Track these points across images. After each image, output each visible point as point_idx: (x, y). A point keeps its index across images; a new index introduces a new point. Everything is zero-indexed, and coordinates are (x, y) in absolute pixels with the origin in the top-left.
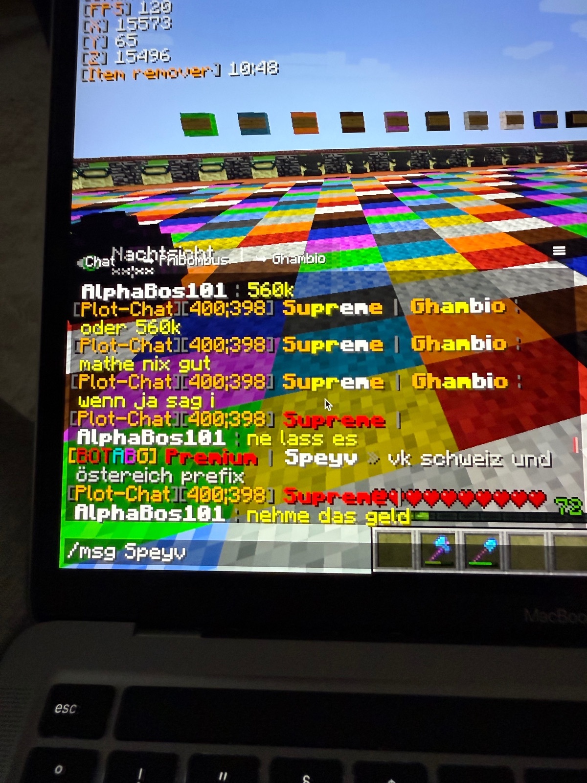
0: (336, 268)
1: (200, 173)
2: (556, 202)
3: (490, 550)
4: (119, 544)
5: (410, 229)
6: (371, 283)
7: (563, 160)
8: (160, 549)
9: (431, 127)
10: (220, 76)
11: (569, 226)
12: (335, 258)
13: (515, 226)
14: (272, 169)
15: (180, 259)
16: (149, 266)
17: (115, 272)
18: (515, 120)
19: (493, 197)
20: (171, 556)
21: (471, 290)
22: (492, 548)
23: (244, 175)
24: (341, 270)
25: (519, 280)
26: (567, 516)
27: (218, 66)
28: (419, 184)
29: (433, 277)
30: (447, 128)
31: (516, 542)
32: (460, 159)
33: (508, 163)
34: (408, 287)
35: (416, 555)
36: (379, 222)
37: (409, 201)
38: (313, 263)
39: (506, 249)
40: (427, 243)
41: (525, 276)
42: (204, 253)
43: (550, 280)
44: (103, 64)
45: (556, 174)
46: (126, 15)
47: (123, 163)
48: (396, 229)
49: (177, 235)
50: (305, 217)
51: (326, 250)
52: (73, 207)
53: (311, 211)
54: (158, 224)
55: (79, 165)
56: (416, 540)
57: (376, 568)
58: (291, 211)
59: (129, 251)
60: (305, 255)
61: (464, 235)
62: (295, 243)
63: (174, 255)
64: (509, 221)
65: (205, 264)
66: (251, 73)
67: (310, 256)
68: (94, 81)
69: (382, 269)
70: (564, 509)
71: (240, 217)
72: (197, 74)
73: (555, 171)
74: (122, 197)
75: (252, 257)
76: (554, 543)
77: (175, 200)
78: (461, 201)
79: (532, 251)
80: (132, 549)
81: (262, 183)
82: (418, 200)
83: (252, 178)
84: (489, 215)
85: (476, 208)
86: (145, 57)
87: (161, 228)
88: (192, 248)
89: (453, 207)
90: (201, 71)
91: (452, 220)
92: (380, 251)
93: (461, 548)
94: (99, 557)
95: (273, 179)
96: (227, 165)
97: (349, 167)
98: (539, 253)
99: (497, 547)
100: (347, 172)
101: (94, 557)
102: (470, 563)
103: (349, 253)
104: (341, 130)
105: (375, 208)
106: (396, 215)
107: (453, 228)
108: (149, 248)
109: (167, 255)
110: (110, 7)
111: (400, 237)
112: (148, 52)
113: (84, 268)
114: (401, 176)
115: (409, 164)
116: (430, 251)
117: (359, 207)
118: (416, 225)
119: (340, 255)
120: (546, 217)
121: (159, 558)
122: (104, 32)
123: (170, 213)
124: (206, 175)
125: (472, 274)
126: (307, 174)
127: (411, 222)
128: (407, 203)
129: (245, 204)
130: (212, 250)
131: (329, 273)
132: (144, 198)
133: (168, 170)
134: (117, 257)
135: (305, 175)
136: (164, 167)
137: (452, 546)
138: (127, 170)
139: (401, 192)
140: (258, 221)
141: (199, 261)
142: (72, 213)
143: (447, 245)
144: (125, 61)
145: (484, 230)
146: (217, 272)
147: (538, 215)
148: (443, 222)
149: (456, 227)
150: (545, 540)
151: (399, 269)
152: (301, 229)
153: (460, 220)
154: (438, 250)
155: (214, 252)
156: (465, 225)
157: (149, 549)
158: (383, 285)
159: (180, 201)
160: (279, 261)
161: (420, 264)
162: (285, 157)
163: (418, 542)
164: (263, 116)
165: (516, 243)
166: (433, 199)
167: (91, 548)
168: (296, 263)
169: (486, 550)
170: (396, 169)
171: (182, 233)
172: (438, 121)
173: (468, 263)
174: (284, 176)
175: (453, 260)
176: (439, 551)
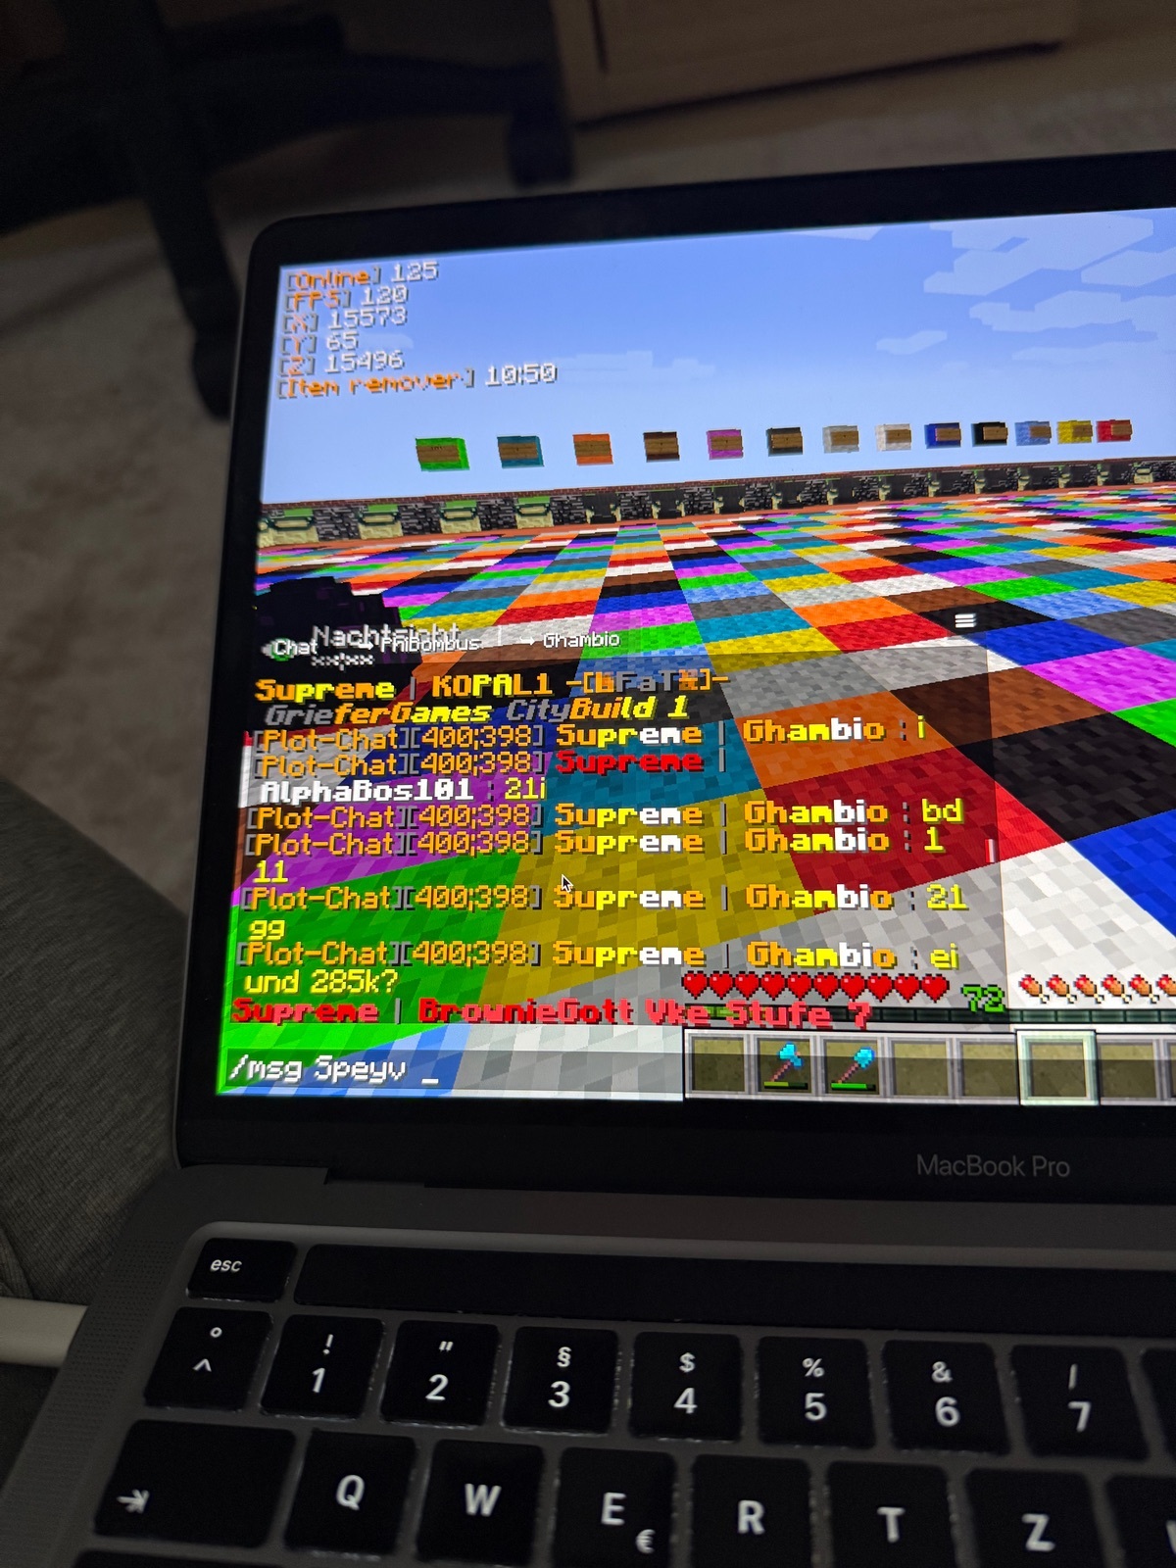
0: (634, 652)
1: (443, 523)
2: (959, 551)
3: (863, 1066)
4: (307, 1057)
5: (742, 594)
7: (969, 490)
8: (368, 1064)
9: (775, 450)
10: (473, 386)
11: (979, 584)
12: (634, 638)
13: (898, 588)
14: (545, 514)
15: (411, 642)
16: (365, 652)
17: (316, 661)
18: (898, 436)
19: (865, 546)
20: (383, 1074)
21: (833, 680)
22: (867, 1062)
23: (505, 523)
24: (641, 655)
25: (904, 665)
26: (981, 1013)
27: (471, 372)
28: (758, 532)
29: (776, 662)
30: (798, 449)
31: (903, 1053)
32: (818, 494)
33: (888, 497)
34: (740, 678)
35: (750, 1074)
36: (695, 585)
37: (742, 555)
38: (602, 646)
39: (885, 620)
40: (767, 615)
41: (913, 659)
42: (446, 633)
43: (952, 664)
44: (308, 374)
45: (960, 512)
46: (344, 307)
47: (332, 510)
48: (722, 595)
49: (408, 609)
50: (591, 582)
51: (619, 627)
52: (258, 571)
53: (599, 573)
54: (380, 595)
55: (270, 513)
56: (750, 1049)
57: (690, 1092)
58: (571, 572)
59: (338, 633)
60: (590, 634)
61: (822, 602)
62: (577, 618)
63: (402, 637)
64: (890, 580)
65: (447, 649)
67: (598, 636)
68: (296, 397)
69: (702, 653)
70: (977, 1003)
71: (502, 583)
72: (440, 383)
73: (958, 508)
74: (329, 557)
75: (515, 639)
76: (962, 1054)
77: (406, 560)
78: (817, 554)
79: (924, 622)
80: (326, 1064)
81: (530, 536)
82: (756, 554)
83: (516, 527)
84: (859, 571)
85: (840, 564)
86: (368, 363)
87: (384, 598)
88: (429, 627)
89: (806, 562)
90: (446, 380)
91: (803, 581)
92: (699, 627)
93: (819, 1061)
94: (277, 1076)
95: (546, 529)
96: (481, 511)
97: (655, 510)
98: (934, 624)
99: (875, 1061)
100: (652, 517)
101: (269, 1076)
102: (834, 1085)
103: (654, 630)
104: (645, 458)
105: (692, 566)
106: (721, 576)
107: (806, 592)
108: (366, 626)
109: (392, 637)
110: (321, 297)
111: (727, 606)
112: (372, 356)
113: (273, 657)
114: (730, 520)
115: (742, 503)
116: (772, 626)
117: (669, 566)
118: (751, 589)
119: (641, 634)
120: (944, 573)
121: (366, 1077)
122: (312, 331)
123: (398, 578)
124: (451, 524)
125: (833, 657)
126: (595, 521)
127: (744, 585)
128: (739, 558)
129: (505, 565)
130: (457, 630)
131: (625, 660)
132: (361, 557)
133: (397, 517)
134: (320, 640)
135: (592, 523)
136: (391, 514)
137: (806, 1060)
138: (338, 518)
139: (731, 542)
140: (524, 587)
141: (438, 646)
142: (258, 579)
143: (797, 616)
144: (340, 368)
145: (852, 594)
146: (462, 659)
147: (933, 571)
148: (791, 583)
149: (810, 591)
150: (948, 1050)
151: (726, 652)
152: (585, 598)
153: (816, 580)
154: (784, 624)
155: (460, 632)
156: (824, 588)
157: (351, 1064)
159: (412, 562)
160: (553, 644)
161: (757, 644)
162: (564, 497)
163: (753, 1052)
164: (533, 441)
165: (900, 611)
166: (778, 551)
167: (267, 1063)
168: (577, 645)
169: (856, 1065)
170: (724, 511)
171: (415, 606)
172: (785, 441)
173: (827, 641)
174: (562, 523)
175: (806, 638)
176: (786, 1067)
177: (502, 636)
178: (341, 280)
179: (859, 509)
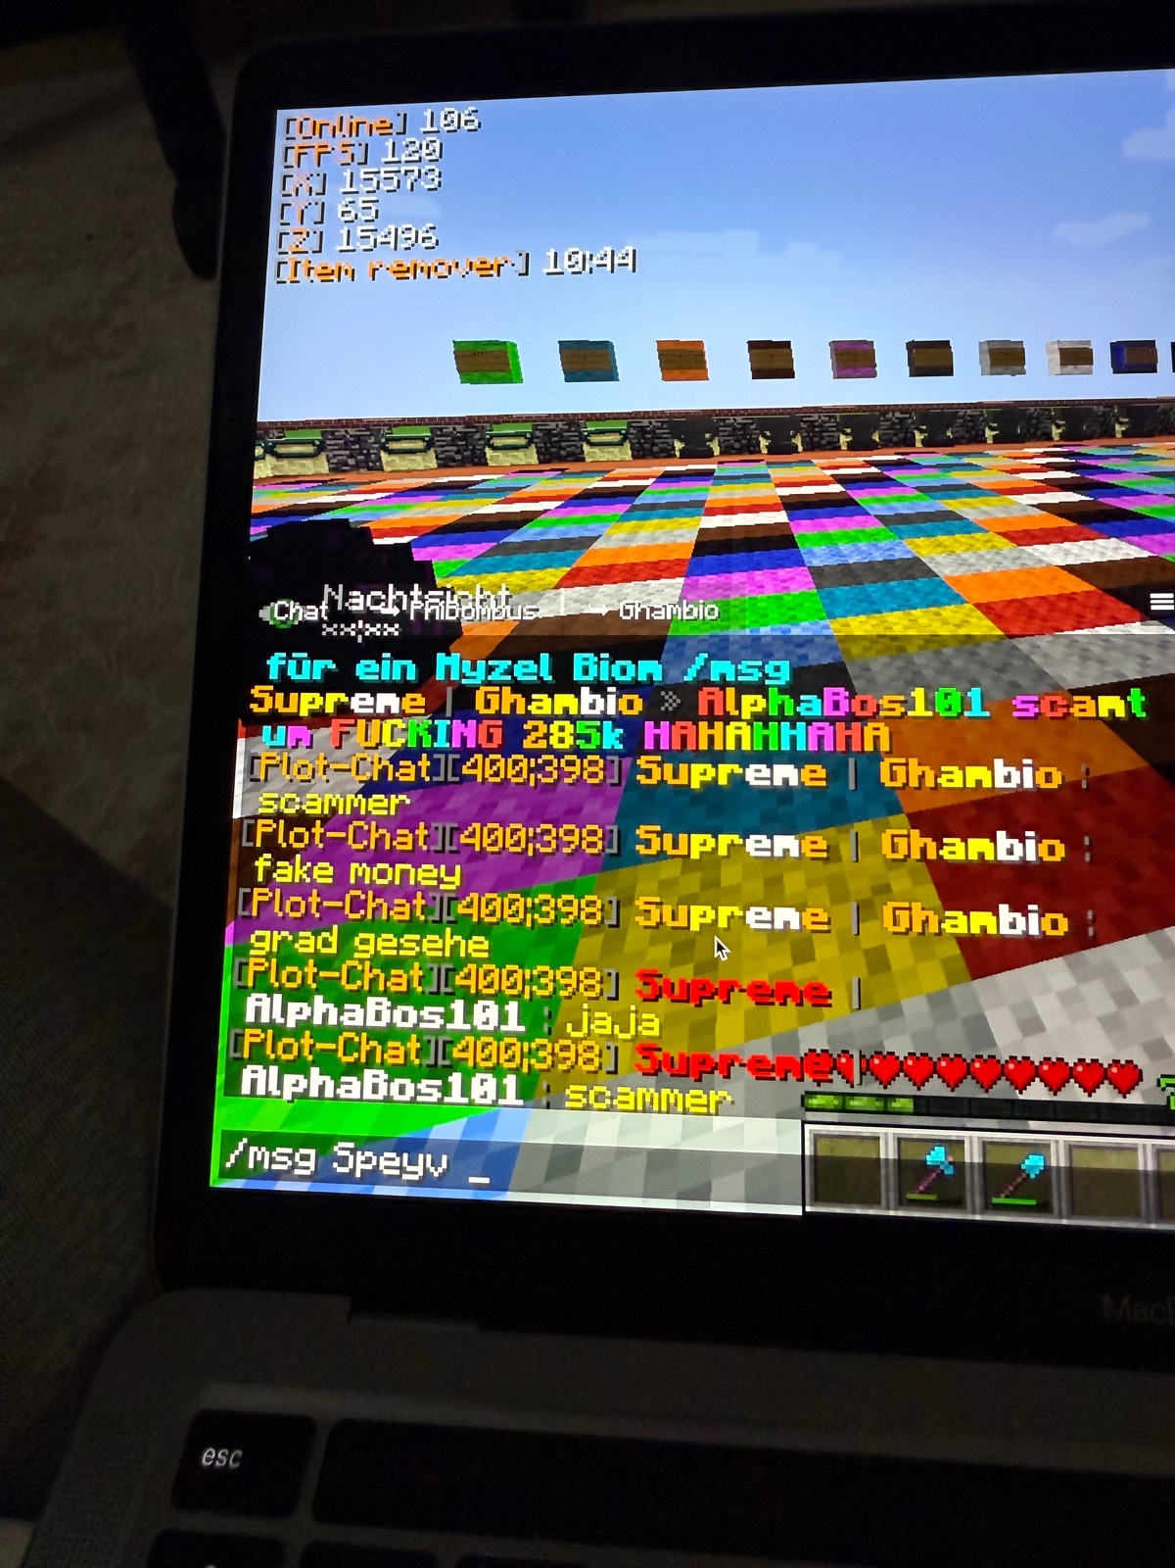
0: (738, 628)
1: (488, 452)
2: (1154, 509)
3: (1033, 1176)
4: (323, 1144)
5: (878, 557)
6: (805, 657)
8: (400, 1155)
9: (917, 370)
10: (526, 274)
12: (737, 610)
13: (1076, 555)
14: (620, 444)
16: (389, 620)
17: (327, 630)
18: (1076, 357)
19: (1035, 499)
20: (419, 1169)
21: (996, 674)
22: (1037, 1172)
23: (570, 454)
24: (747, 632)
25: (1085, 655)
27: (524, 255)
28: (895, 475)
29: (922, 648)
30: (949, 371)
31: (1083, 1161)
32: (973, 427)
33: (1062, 437)
34: (875, 667)
35: (888, 1183)
36: (818, 543)
37: (877, 505)
38: (695, 620)
39: (1060, 597)
40: (910, 585)
41: (1096, 650)
42: (493, 597)
43: (1146, 658)
44: (314, 252)
45: (1155, 458)
46: (359, 164)
47: (346, 432)
48: (850, 557)
49: (445, 563)
50: (681, 534)
51: (719, 595)
52: (254, 510)
53: (694, 523)
54: (409, 544)
55: (267, 433)
56: (888, 1151)
57: (811, 1205)
58: (655, 521)
59: (355, 593)
60: (680, 603)
61: (979, 571)
62: (663, 581)
63: (437, 600)
64: (1066, 545)
65: (494, 618)
66: (584, 269)
67: (690, 606)
69: (826, 632)
71: (563, 532)
72: (485, 270)
73: (1152, 453)
74: (344, 494)
75: (583, 607)
76: (1159, 1163)
77: (439, 500)
78: (975, 508)
79: (1111, 602)
80: (347, 1153)
81: (602, 471)
82: (894, 504)
83: (583, 460)
84: (1027, 532)
85: (1002, 521)
86: (391, 239)
87: (413, 550)
88: (471, 588)
89: (961, 518)
90: (492, 265)
91: (956, 541)
92: (821, 598)
93: (976, 1170)
94: (284, 1167)
95: (623, 463)
96: (538, 437)
97: (764, 443)
98: (1122, 605)
99: (1047, 1170)
100: (759, 452)
101: (275, 1167)
102: (995, 1200)
103: (763, 600)
104: (750, 374)
105: (811, 518)
106: (851, 531)
107: (959, 556)
108: (391, 586)
109: (424, 601)
110: (329, 149)
111: (859, 572)
112: (396, 230)
113: (271, 623)
114: (861, 459)
115: (876, 437)
116: (915, 600)
117: (781, 517)
118: (888, 550)
119: (747, 605)
120: (1136, 539)
121: (397, 1172)
122: (317, 194)
123: (430, 524)
124: (499, 454)
125: (996, 643)
126: (686, 454)
127: (880, 545)
128: (873, 508)
129: (570, 508)
130: (508, 593)
131: (725, 639)
132: (384, 495)
133: (430, 444)
134: (332, 602)
135: (681, 457)
136: (422, 439)
137: (959, 1166)
138: (353, 443)
139: (862, 488)
140: (596, 539)
141: (483, 613)
142: (253, 521)
143: (948, 588)
144: (354, 245)
145: (1019, 562)
146: (514, 634)
147: (1120, 534)
148: (940, 545)
149: (964, 556)
150: (1141, 1158)
151: (856, 633)
152: (673, 556)
153: (972, 542)
154: (932, 598)
155: (511, 597)
156: (981, 552)
157: (378, 1154)
158: (825, 661)
159: (450, 502)
160: (632, 615)
161: (897, 623)
162: (646, 422)
163: (892, 1155)
164: (605, 348)
165: (1079, 586)
166: (924, 503)
167: (271, 1149)
168: (663, 617)
169: (1024, 1175)
170: (852, 447)
171: (453, 561)
172: (931, 359)
173: (988, 623)
174: (643, 457)
175: (958, 617)
176: (934, 1175)
177: (564, 603)
178: (355, 128)
179: (1026, 450)
